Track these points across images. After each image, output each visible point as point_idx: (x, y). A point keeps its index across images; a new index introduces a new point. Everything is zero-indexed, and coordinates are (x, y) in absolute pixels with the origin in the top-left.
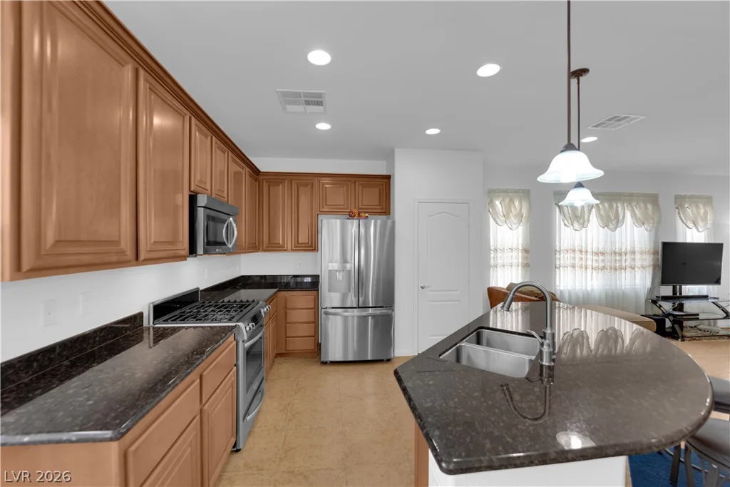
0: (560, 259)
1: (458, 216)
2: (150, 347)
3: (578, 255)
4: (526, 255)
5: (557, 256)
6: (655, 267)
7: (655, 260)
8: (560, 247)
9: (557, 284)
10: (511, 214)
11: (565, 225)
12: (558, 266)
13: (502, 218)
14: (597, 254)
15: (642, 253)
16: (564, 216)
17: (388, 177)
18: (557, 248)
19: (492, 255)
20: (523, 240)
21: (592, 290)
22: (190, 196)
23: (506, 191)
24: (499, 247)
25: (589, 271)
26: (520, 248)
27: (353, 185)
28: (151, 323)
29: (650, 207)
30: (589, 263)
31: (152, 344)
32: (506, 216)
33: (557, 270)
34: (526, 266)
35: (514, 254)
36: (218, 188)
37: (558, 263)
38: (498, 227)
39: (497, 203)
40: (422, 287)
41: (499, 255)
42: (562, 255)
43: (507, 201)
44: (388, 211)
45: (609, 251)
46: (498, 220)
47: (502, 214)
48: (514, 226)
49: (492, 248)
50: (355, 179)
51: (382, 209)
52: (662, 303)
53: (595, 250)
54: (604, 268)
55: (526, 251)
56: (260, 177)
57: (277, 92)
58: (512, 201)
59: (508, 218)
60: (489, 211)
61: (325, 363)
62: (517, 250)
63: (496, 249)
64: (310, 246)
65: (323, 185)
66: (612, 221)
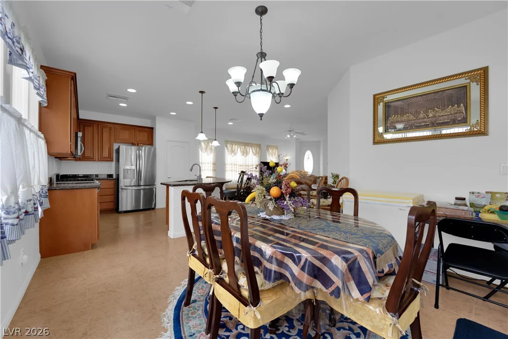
1: (184, 148)
4: (214, 166)
5: (226, 166)
9: (226, 178)
10: (208, 148)
11: (229, 154)
14: (240, 166)
16: (228, 151)
17: (152, 128)
18: (226, 163)
20: (213, 160)
25: (237, 172)
27: (134, 130)
29: (258, 149)
30: (237, 169)
32: (206, 149)
33: (226, 172)
34: (214, 170)
35: (210, 165)
37: (226, 169)
38: (203, 153)
39: (202, 143)
40: (169, 178)
41: (203, 165)
42: (228, 166)
43: (206, 143)
44: (152, 144)
45: (244, 165)
47: (204, 148)
48: (209, 154)
49: (200, 162)
51: (149, 142)
53: (239, 164)
58: (208, 143)
60: (199, 147)
61: (121, 212)
62: (211, 163)
63: (202, 163)
64: (110, 159)
65: (117, 128)
66: (245, 153)
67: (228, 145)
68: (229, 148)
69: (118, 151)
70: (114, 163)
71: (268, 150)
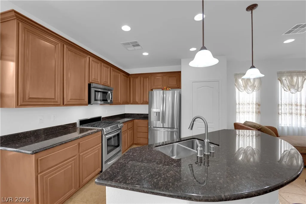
0: (281, 109)
1: (213, 88)
2: (78, 134)
4: (258, 107)
8: (281, 103)
9: (280, 123)
10: (248, 86)
11: (285, 90)
12: (280, 113)
13: (243, 88)
16: (284, 86)
17: (180, 72)
18: (280, 103)
19: (237, 107)
20: (256, 99)
22: (89, 84)
24: (241, 102)
25: (303, 116)
26: (255, 103)
27: (165, 77)
28: (79, 126)
30: (303, 112)
31: (79, 133)
34: (258, 113)
35: (251, 106)
36: (104, 81)
37: (280, 111)
38: (241, 92)
39: (240, 80)
41: (241, 106)
42: (283, 107)
44: (180, 87)
46: (240, 89)
47: (242, 86)
49: (237, 103)
50: (166, 74)
51: (178, 86)
55: (258, 105)
56: (130, 76)
57: (121, 43)
59: (246, 88)
60: (235, 85)
62: (252, 104)
65: (153, 77)
68: (284, 82)
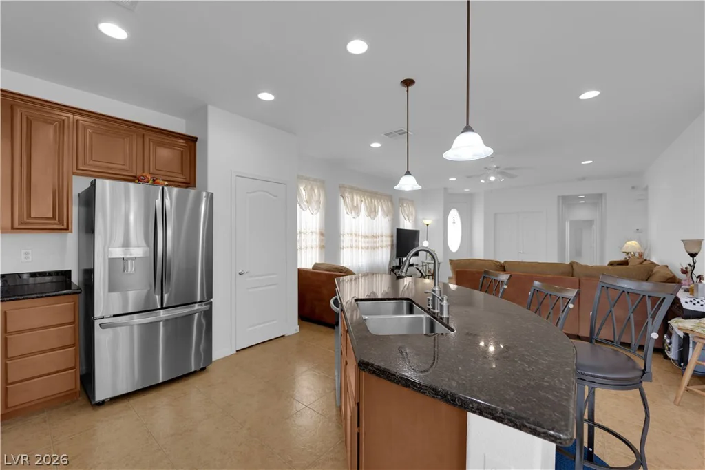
0: (343, 241)
1: (276, 196)
3: (354, 238)
4: (322, 238)
5: (342, 238)
6: (392, 245)
7: (392, 241)
8: (344, 232)
10: (312, 200)
11: (347, 213)
12: (342, 247)
13: (306, 204)
14: (364, 237)
15: (386, 237)
16: (347, 206)
17: (192, 141)
18: (341, 232)
19: (298, 238)
20: (320, 225)
21: (362, 265)
23: (308, 179)
24: (303, 230)
25: (360, 250)
26: (318, 231)
27: (140, 140)
29: (390, 204)
30: (360, 244)
32: (309, 202)
33: (341, 250)
34: (322, 247)
35: (314, 237)
37: (342, 244)
38: (304, 212)
39: (302, 188)
40: (240, 274)
41: (303, 237)
42: (344, 238)
43: (309, 187)
44: (193, 181)
45: (370, 235)
46: (302, 205)
47: (305, 200)
48: (315, 211)
49: (298, 232)
50: (144, 132)
51: (185, 178)
52: (396, 271)
53: (363, 234)
54: (368, 248)
55: (322, 234)
58: (312, 189)
59: (310, 204)
61: (102, 404)
62: (316, 233)
63: (300, 233)
64: (58, 223)
65: (85, 128)
66: (372, 213)
67: (346, 195)
68: (349, 201)
69: (88, 200)
70: (72, 239)
71: (402, 206)
